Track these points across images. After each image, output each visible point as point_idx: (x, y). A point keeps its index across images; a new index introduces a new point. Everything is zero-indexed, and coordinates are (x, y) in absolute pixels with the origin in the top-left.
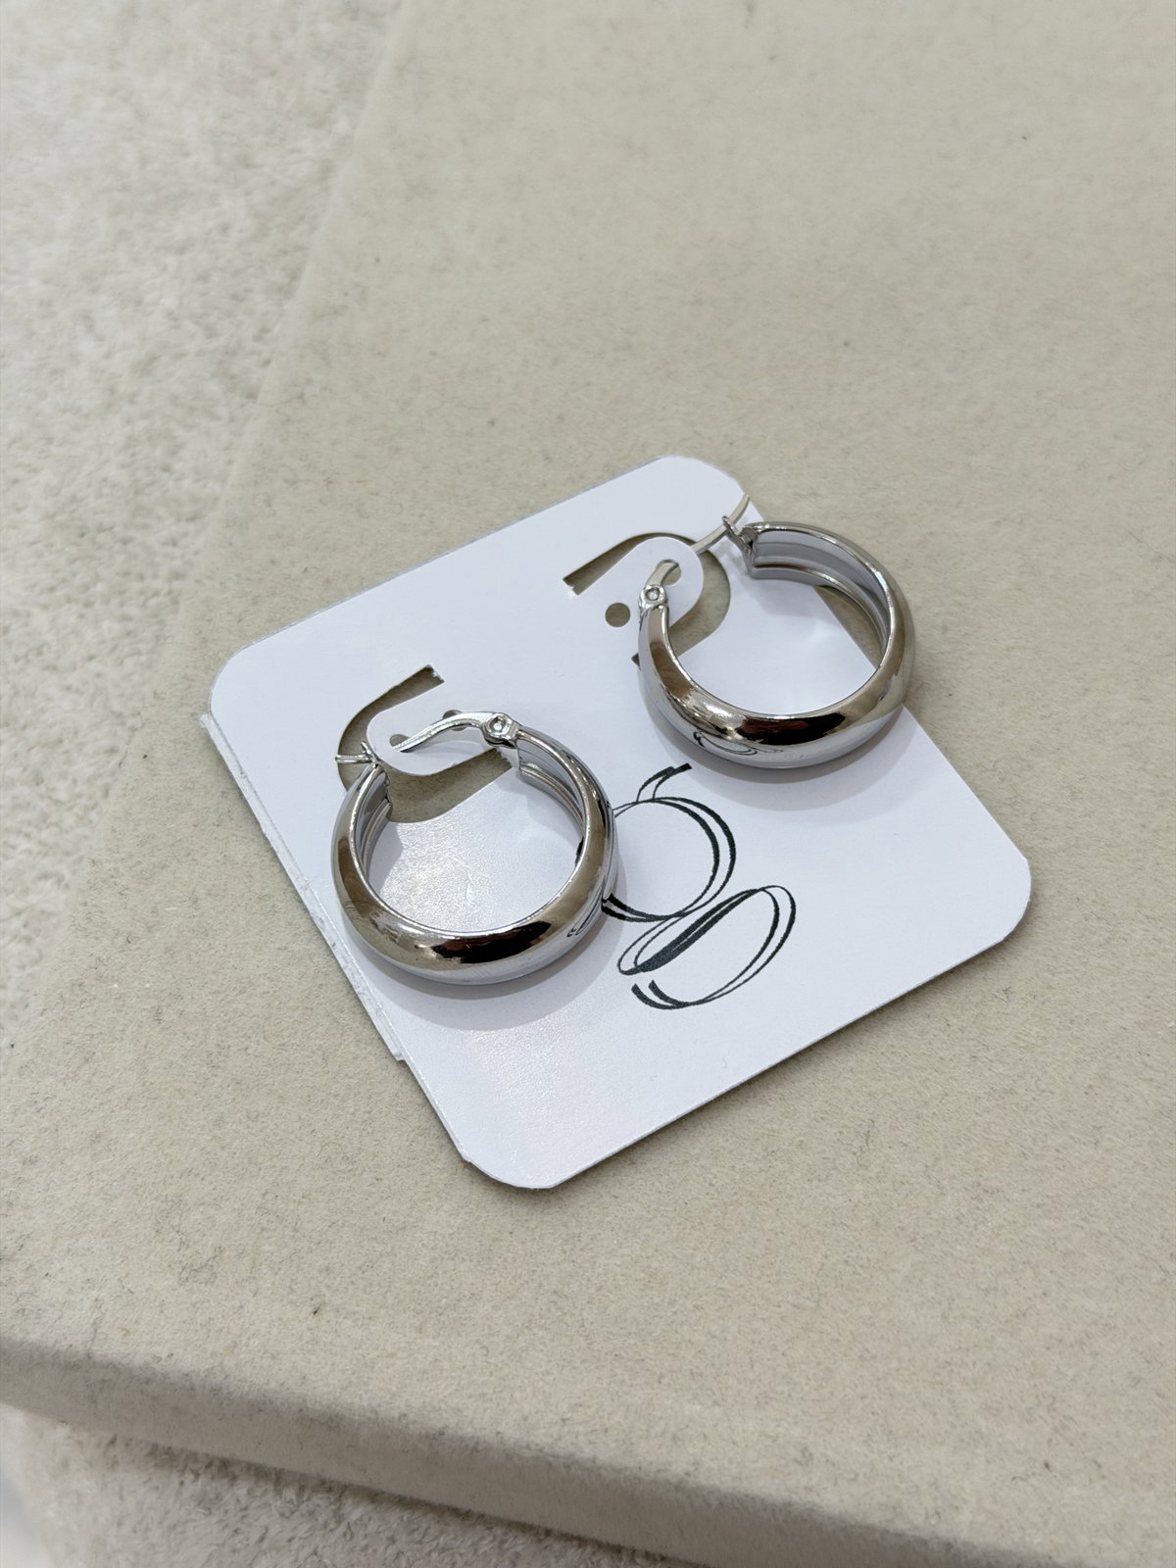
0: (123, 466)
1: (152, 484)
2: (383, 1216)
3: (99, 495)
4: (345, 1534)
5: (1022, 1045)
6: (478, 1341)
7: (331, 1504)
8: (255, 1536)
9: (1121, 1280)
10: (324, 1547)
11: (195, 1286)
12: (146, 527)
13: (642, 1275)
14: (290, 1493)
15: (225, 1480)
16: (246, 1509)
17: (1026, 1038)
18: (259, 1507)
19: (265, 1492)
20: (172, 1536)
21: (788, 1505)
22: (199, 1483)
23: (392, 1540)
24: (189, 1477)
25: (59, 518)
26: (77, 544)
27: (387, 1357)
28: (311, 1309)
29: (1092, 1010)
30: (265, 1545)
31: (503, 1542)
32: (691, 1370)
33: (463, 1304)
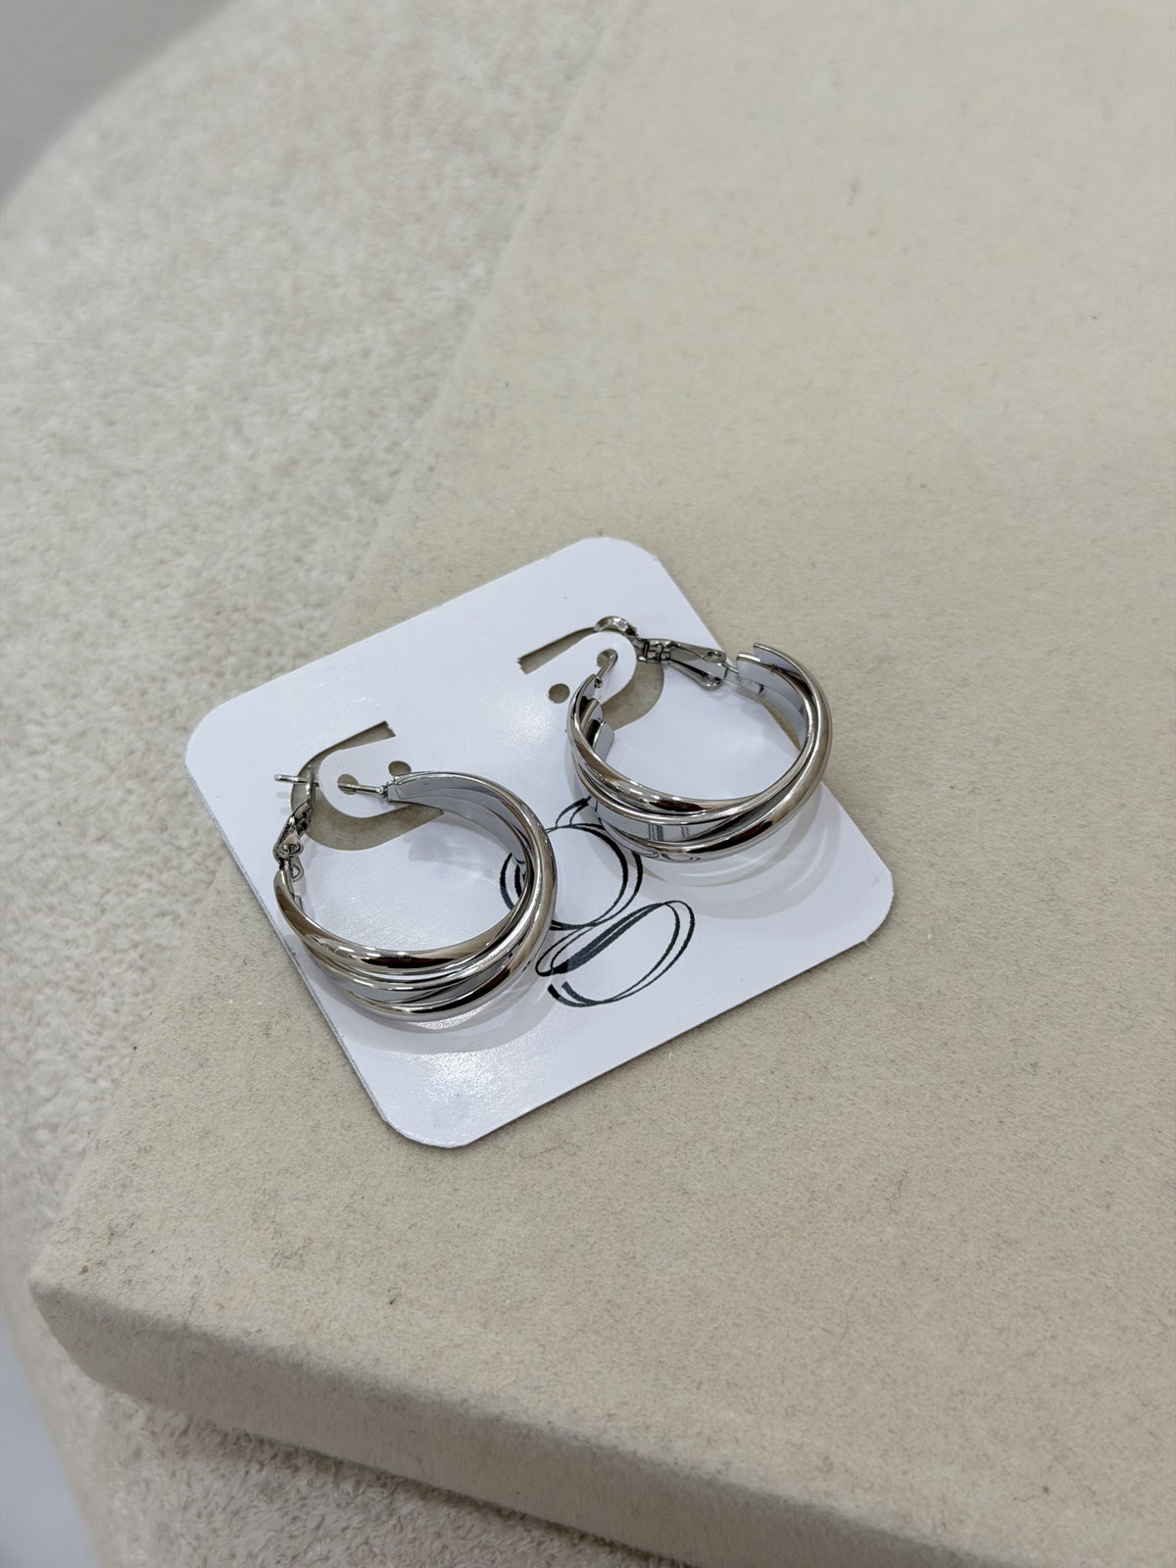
0: (259, 555)
1: (284, 572)
2: (457, 1222)
3: (237, 579)
4: (395, 1527)
5: (1046, 1114)
6: (536, 1340)
7: (384, 1498)
8: (312, 1524)
9: (1124, 1329)
10: (375, 1537)
11: (286, 1270)
12: (276, 610)
13: (689, 1293)
14: (348, 1486)
15: (289, 1471)
16: (305, 1498)
17: (1049, 1109)
18: (316, 1497)
19: (324, 1485)
20: (234, 1522)
21: (810, 1507)
22: (264, 1473)
23: (438, 1535)
24: (255, 1467)
25: (198, 597)
26: (212, 621)
27: (453, 1347)
28: (387, 1300)
29: (1111, 1089)
30: (321, 1532)
31: (540, 1543)
32: (727, 1381)
33: (526, 1305)
